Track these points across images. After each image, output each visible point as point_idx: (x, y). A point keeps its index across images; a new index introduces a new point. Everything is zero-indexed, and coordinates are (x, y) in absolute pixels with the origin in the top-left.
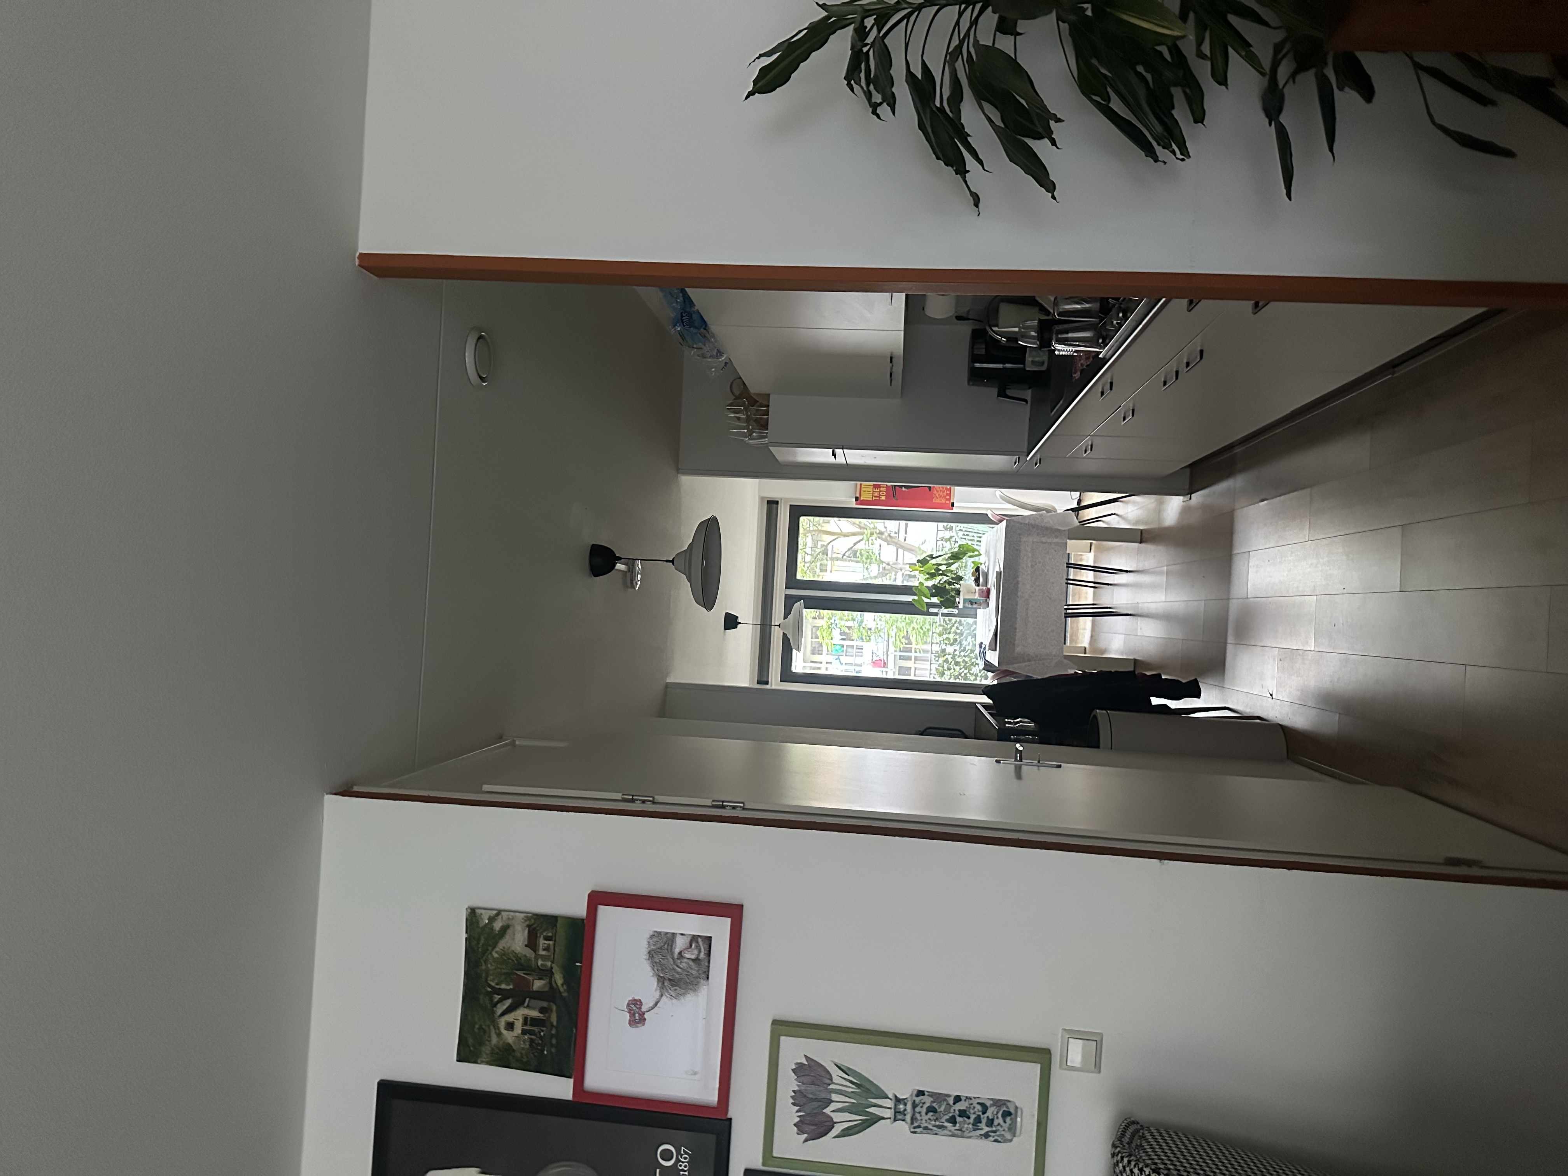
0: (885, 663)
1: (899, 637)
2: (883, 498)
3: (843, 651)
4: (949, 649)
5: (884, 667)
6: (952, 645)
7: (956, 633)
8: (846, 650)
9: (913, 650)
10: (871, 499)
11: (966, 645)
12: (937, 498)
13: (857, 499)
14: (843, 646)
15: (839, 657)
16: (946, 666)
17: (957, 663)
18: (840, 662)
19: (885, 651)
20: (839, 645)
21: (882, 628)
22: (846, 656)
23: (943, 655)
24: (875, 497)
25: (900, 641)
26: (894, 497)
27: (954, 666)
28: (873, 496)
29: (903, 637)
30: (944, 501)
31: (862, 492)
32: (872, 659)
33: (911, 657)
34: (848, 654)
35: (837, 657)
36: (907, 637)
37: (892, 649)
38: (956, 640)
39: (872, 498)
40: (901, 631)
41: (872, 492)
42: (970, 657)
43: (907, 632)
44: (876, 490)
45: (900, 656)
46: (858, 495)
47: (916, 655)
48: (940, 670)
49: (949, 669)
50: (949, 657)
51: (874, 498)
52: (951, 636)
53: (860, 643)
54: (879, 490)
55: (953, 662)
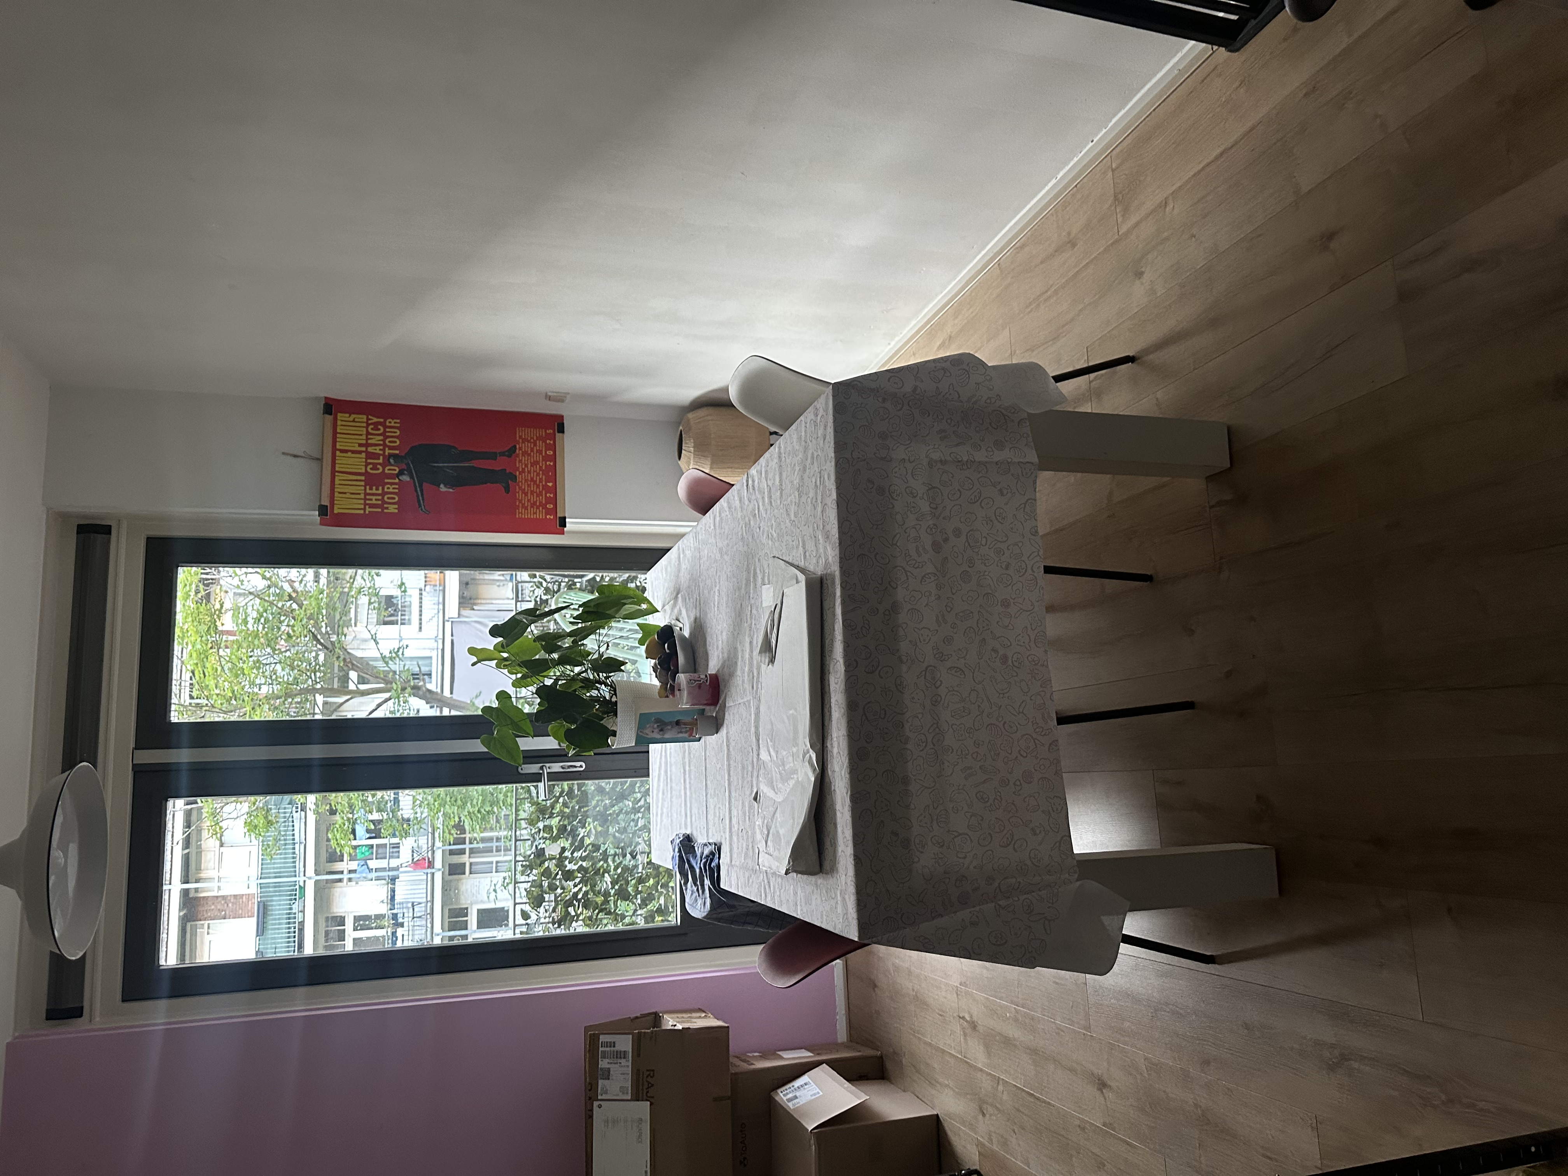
0: (429, 862)
1: (447, 826)
2: (393, 509)
3: (372, 853)
4: (553, 850)
5: (429, 867)
6: (554, 839)
7: (561, 814)
8: (376, 851)
9: (467, 841)
10: (362, 512)
11: (583, 837)
12: (526, 508)
13: (323, 511)
14: (372, 846)
15: (366, 863)
16: (545, 884)
17: (568, 875)
18: (368, 868)
19: (430, 845)
20: (366, 846)
21: (423, 816)
22: (376, 859)
23: (538, 862)
24: (371, 506)
25: (450, 833)
26: (420, 506)
27: (563, 882)
28: (365, 504)
29: (453, 827)
30: (540, 515)
31: (336, 494)
32: (413, 859)
33: (465, 849)
34: (378, 856)
35: (363, 863)
36: (460, 827)
37: (438, 844)
38: (562, 829)
39: (364, 509)
40: (450, 818)
41: (362, 496)
42: (593, 858)
43: (460, 818)
44: (374, 491)
45: (450, 850)
46: (326, 502)
47: (472, 846)
48: (535, 893)
49: (552, 888)
50: (552, 865)
51: (368, 510)
52: (554, 822)
53: (395, 840)
54: (380, 492)
55: (560, 872)
